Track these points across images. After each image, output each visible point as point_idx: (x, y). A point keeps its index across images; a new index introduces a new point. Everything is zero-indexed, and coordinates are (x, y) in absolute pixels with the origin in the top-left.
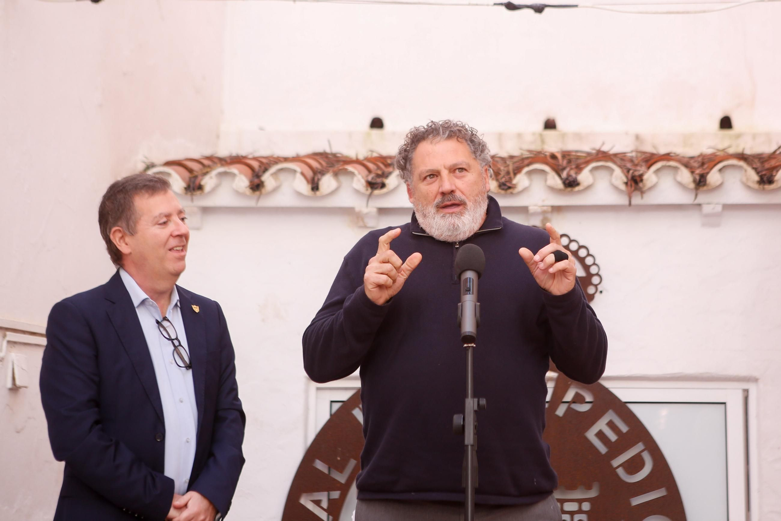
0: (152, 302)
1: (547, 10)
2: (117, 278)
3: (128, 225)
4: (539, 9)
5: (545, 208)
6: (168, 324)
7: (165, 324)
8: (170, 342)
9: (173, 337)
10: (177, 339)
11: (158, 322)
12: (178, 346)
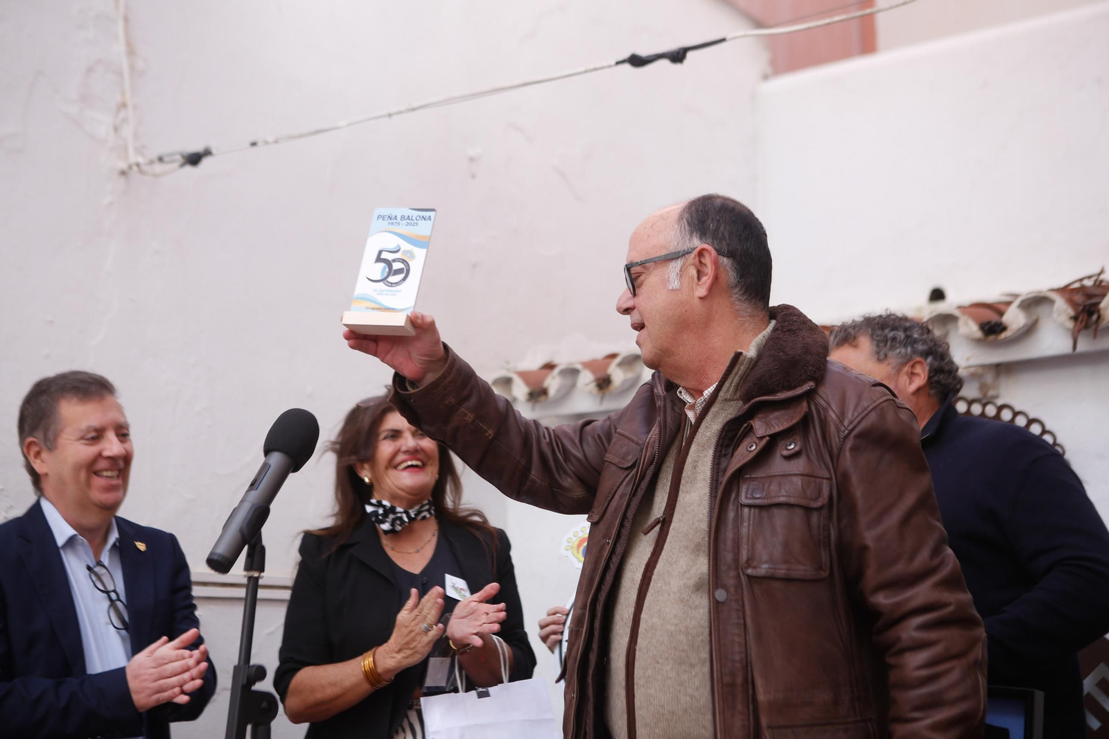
0: (82, 540)
1: (690, 55)
2: (36, 510)
3: (46, 438)
4: (678, 56)
5: (972, 370)
6: (104, 571)
7: (97, 569)
8: (106, 595)
9: (110, 588)
10: (114, 591)
11: (89, 568)
12: (116, 600)
